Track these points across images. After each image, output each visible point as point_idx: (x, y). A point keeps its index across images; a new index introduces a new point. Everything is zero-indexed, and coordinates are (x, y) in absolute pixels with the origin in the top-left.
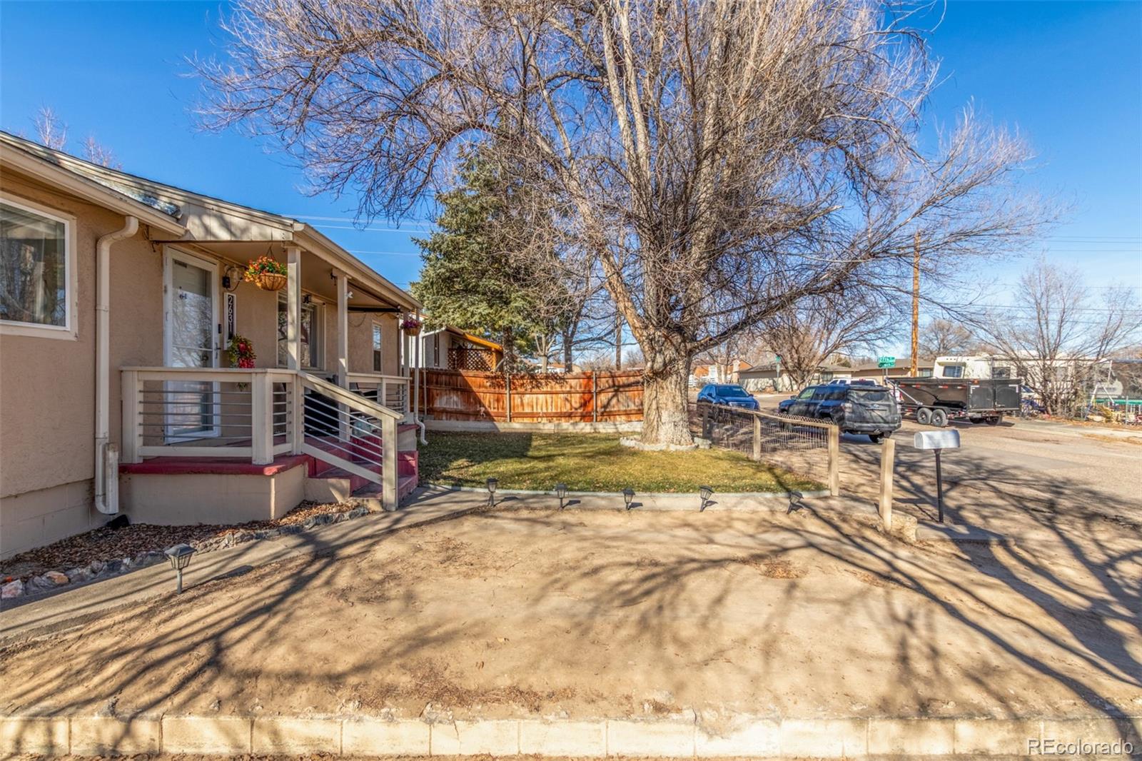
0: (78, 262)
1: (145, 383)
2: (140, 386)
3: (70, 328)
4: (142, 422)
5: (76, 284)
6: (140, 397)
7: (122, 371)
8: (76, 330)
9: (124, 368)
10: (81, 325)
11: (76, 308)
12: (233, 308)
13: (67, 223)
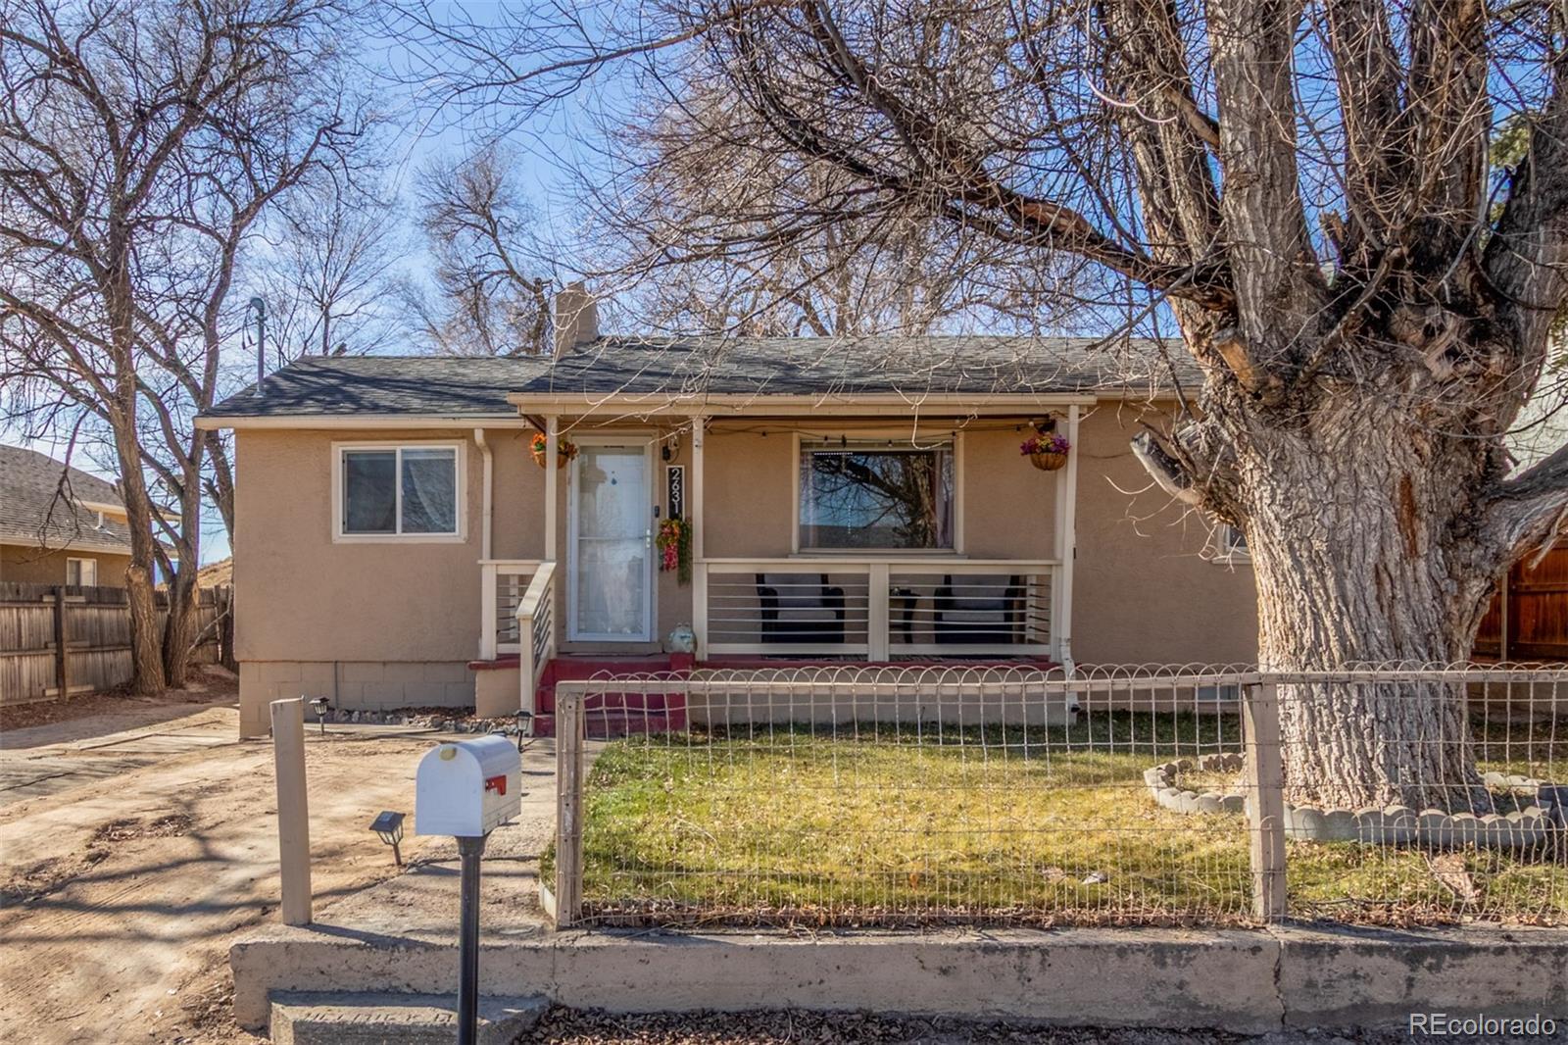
0: (469, 477)
3: (458, 532)
5: (466, 497)
8: (465, 534)
10: (470, 530)
11: (465, 517)
12: (680, 483)
13: (456, 448)
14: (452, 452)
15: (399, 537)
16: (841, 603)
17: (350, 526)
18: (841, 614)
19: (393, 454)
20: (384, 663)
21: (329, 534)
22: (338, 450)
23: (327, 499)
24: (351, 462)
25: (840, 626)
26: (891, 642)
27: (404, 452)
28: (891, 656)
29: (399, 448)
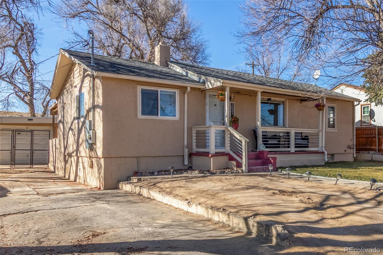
0: (180, 100)
1: (197, 131)
2: (195, 132)
3: (177, 117)
4: (196, 142)
5: (179, 106)
6: (195, 135)
7: (192, 128)
8: (179, 117)
9: (192, 127)
10: (180, 116)
11: (179, 112)
12: (233, 107)
13: (176, 91)
14: (175, 92)
15: (160, 117)
16: (280, 138)
17: (143, 113)
18: (279, 141)
19: (157, 91)
20: (153, 157)
21: (136, 115)
22: (139, 88)
23: (136, 104)
24: (144, 93)
25: (279, 144)
26: (295, 148)
27: (161, 91)
28: (295, 151)
29: (159, 90)
